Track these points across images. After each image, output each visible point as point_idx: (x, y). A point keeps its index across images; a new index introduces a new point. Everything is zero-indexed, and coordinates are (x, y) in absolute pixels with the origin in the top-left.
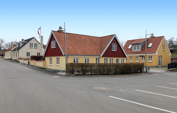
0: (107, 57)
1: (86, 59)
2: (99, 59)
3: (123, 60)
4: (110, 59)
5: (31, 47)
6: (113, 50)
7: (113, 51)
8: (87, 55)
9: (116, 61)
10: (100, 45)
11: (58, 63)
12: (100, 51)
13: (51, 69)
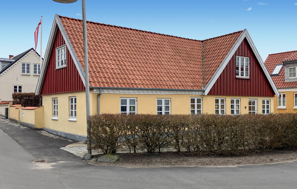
0: (224, 95)
1: (160, 102)
2: (199, 101)
3: (266, 105)
4: (232, 102)
5: (26, 73)
6: (240, 76)
7: (239, 79)
8: (163, 90)
9: (248, 106)
10: (201, 60)
11: (72, 115)
12: (204, 79)
13: (56, 132)
